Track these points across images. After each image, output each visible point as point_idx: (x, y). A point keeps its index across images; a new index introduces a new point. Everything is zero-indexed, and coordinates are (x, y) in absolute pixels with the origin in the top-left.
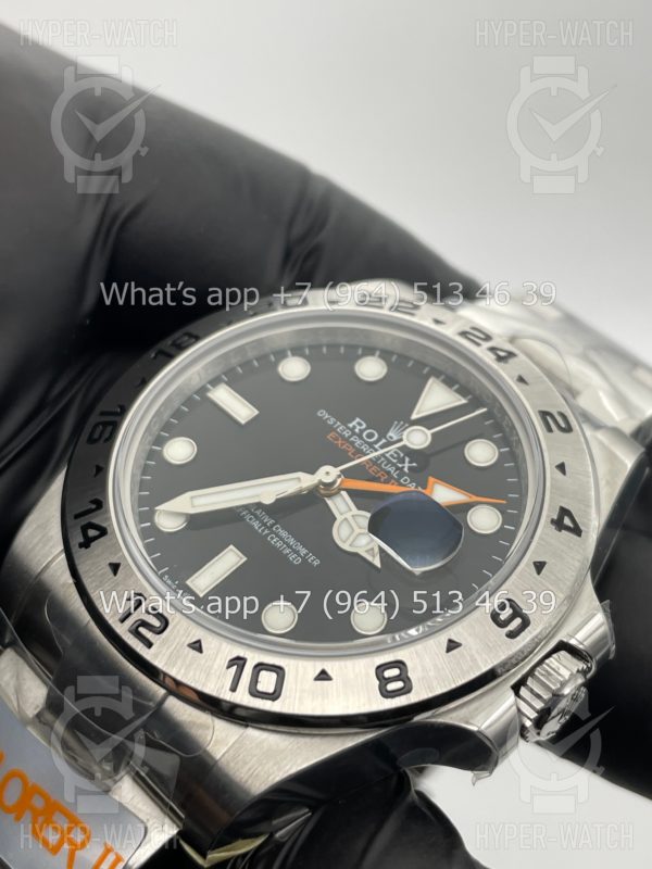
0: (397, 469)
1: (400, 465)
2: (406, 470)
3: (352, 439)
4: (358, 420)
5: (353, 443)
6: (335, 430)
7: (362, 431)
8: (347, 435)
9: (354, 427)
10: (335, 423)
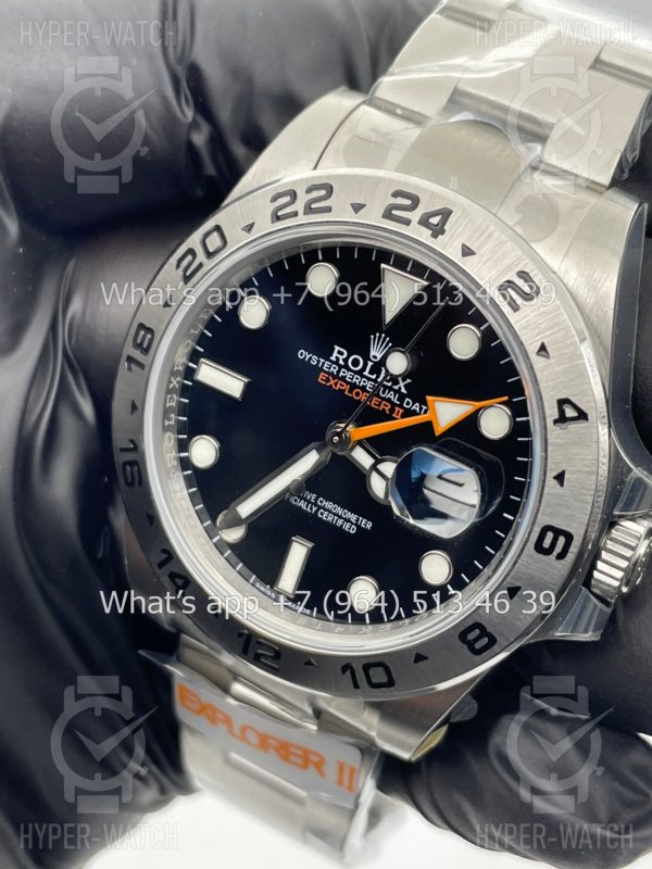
0: (396, 392)
1: (396, 387)
2: (403, 390)
3: (341, 374)
4: (337, 348)
5: (343, 378)
6: (321, 369)
7: (346, 360)
8: (335, 371)
9: (337, 358)
10: (319, 361)
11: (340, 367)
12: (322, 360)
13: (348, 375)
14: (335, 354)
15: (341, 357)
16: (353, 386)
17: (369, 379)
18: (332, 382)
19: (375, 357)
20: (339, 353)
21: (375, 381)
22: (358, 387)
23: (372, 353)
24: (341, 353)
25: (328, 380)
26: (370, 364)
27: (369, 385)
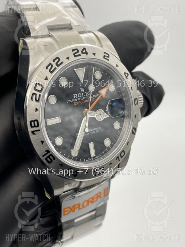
2: (92, 94)
3: (78, 100)
6: (74, 102)
8: (76, 100)
10: (72, 101)
11: (77, 98)
12: (72, 100)
13: (80, 99)
14: (74, 96)
15: (76, 96)
16: (82, 101)
17: (84, 97)
18: (77, 103)
19: (83, 91)
20: (75, 96)
21: (85, 96)
22: (83, 100)
23: (82, 91)
24: (75, 95)
25: (76, 103)
26: (82, 93)
27: (85, 98)
